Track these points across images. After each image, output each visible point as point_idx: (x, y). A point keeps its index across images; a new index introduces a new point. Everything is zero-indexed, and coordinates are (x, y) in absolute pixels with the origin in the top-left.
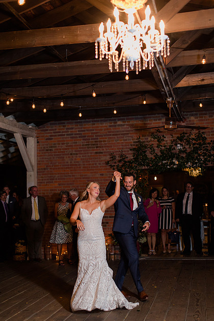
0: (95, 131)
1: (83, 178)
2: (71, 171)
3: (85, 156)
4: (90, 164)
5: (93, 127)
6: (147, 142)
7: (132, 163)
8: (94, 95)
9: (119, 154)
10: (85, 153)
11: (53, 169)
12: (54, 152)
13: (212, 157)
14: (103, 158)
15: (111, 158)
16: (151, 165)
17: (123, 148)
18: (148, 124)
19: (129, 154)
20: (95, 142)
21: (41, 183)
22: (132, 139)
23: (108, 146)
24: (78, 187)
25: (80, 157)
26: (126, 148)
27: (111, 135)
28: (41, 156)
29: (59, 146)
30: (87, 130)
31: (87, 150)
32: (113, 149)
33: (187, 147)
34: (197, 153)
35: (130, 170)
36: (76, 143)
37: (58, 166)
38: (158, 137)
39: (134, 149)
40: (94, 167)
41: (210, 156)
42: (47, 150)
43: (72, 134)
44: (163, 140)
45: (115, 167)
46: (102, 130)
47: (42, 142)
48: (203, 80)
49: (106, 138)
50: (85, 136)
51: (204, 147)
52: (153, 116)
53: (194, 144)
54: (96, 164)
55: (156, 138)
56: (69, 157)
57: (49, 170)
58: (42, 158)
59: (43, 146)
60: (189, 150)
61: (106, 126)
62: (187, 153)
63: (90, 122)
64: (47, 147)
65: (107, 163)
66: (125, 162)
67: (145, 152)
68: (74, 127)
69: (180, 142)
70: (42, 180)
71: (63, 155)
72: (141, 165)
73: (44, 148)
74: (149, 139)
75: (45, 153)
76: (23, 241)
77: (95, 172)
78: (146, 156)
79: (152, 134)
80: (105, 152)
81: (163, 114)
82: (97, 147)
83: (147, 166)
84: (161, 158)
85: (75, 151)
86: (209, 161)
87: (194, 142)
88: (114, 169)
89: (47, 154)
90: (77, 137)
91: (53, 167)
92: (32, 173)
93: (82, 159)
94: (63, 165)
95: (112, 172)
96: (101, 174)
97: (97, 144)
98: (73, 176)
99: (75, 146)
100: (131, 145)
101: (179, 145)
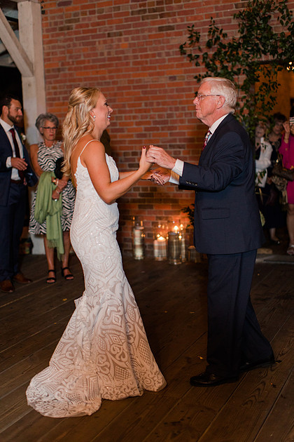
1: (135, 87)
3: (138, 38)
4: (147, 56)
7: (237, 49)
10: (137, 32)
11: (76, 69)
12: (76, 33)
14: (174, 41)
16: (280, 51)
19: (233, 27)
21: (54, 99)
23: (185, 13)
24: (124, 106)
25: (126, 39)
28: (50, 42)
29: (84, 19)
31: (141, 24)
32: (195, 18)
35: (233, 66)
36: (119, 8)
37: (83, 62)
40: (157, 61)
42: (61, 29)
45: (199, 60)
47: (52, 12)
54: (159, 55)
56: (105, 42)
57: (67, 72)
58: (54, 47)
59: (53, 21)
64: (62, 23)
66: (222, 46)
67: (267, 20)
70: (55, 93)
71: (93, 37)
73: (56, 23)
75: (58, 35)
77: (159, 74)
80: (179, 27)
82: (162, 16)
83: (273, 53)
88: (197, 64)
89: (61, 37)
91: (75, 66)
92: (32, 79)
93: (131, 45)
94: (94, 61)
95: (194, 71)
96: (170, 78)
97: (162, 9)
98: (114, 83)
99: (116, 15)
100: (237, 6)
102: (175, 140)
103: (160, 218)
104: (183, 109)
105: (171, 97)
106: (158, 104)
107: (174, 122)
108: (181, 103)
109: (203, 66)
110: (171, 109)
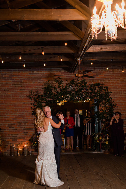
0: (20, 77)
1: (12, 105)
2: (4, 100)
3: (14, 92)
4: (17, 97)
5: (19, 74)
6: (52, 84)
7: (43, 96)
8: (43, 53)
9: (35, 91)
10: (14, 90)
13: (90, 94)
14: (25, 93)
15: (30, 93)
16: (54, 98)
17: (37, 87)
18: (53, 73)
19: (41, 91)
20: (20, 83)
22: (43, 82)
23: (28, 86)
25: (10, 92)
26: (39, 87)
27: (30, 79)
30: (15, 76)
31: (14, 88)
32: (31, 88)
33: (76, 88)
34: (81, 91)
36: (8, 83)
38: (59, 82)
39: (45, 88)
40: (20, 98)
41: (88, 93)
43: (5, 78)
44: (62, 83)
45: (33, 99)
46: (25, 76)
48: (102, 49)
49: (27, 81)
50: (14, 79)
51: (85, 88)
52: (56, 69)
53: (79, 86)
55: (57, 82)
56: (3, 92)
60: (76, 90)
61: (27, 74)
62: (75, 91)
63: (17, 70)
65: (28, 96)
66: (39, 96)
67: (51, 90)
68: (7, 73)
69: (71, 85)
72: (49, 98)
74: (54, 82)
77: (20, 102)
78: (52, 92)
79: (55, 80)
80: (26, 89)
81: (61, 68)
82: (21, 86)
83: (52, 98)
84: (61, 94)
85: (7, 88)
86: (88, 96)
87: (79, 85)
90: (8, 80)
95: (31, 101)
96: (23, 103)
97: (21, 85)
98: (6, 104)
99: (7, 85)
100: (42, 86)
101: (71, 87)
102: (24, 120)
103: (19, 143)
104: (27, 112)
105: (23, 108)
106: (20, 110)
107: (25, 115)
108: (26, 110)
109: (33, 100)
110: (23, 112)
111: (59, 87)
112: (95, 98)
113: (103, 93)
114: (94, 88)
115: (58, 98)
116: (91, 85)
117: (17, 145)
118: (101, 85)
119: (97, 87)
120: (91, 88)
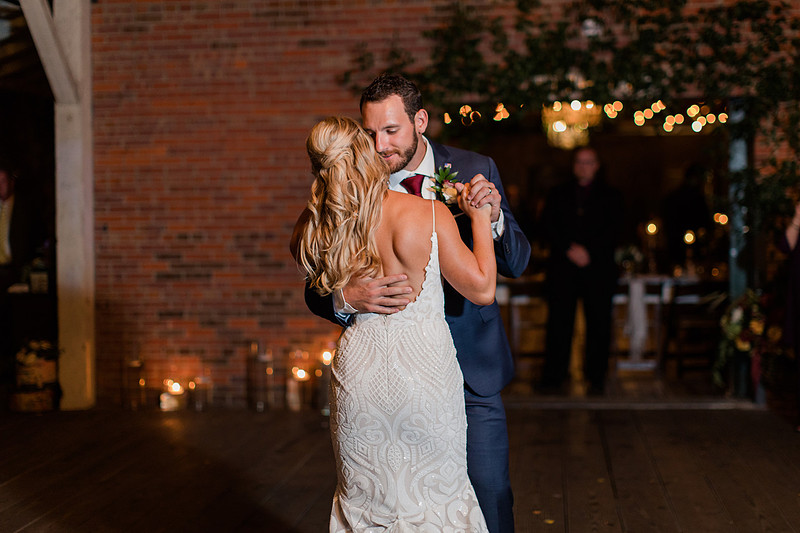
1: (257, 132)
2: (214, 104)
3: (265, 54)
6: (482, 8)
7: (427, 81)
9: (384, 51)
10: (264, 44)
11: (151, 96)
12: (154, 37)
13: (701, 67)
14: (328, 63)
15: (355, 62)
17: (397, 30)
19: (418, 49)
20: (299, 3)
21: (108, 143)
26: (407, 30)
28: (105, 49)
29: (169, 17)
31: (271, 34)
32: (359, 32)
33: (618, 29)
34: (649, 50)
36: (233, 5)
39: (436, 34)
40: (296, 92)
41: (693, 63)
42: (128, 30)
51: (675, 32)
53: (641, 21)
54: (302, 83)
56: (207, 56)
57: (135, 99)
58: (112, 58)
60: (622, 41)
62: (614, 50)
64: (128, 19)
65: (343, 79)
67: (474, 43)
69: (592, 12)
70: (111, 134)
71: (185, 47)
72: (461, 88)
75: (120, 39)
76: (45, 345)
77: (299, 111)
78: (477, 56)
80: (335, 42)
82: (307, 23)
83: (482, 92)
84: (530, 66)
85: (229, 35)
86: (690, 80)
87: (640, 12)
89: (128, 44)
91: (151, 90)
92: (74, 109)
93: (251, 64)
94: (186, 85)
97: (308, 13)
100: (425, 19)
101: (590, 23)
111: (518, 27)
112: (736, 91)
113: (782, 60)
114: (729, 30)
115: (513, 90)
116: (713, 14)
117: (287, 351)
118: (770, 15)
119: (746, 24)
120: (711, 30)
